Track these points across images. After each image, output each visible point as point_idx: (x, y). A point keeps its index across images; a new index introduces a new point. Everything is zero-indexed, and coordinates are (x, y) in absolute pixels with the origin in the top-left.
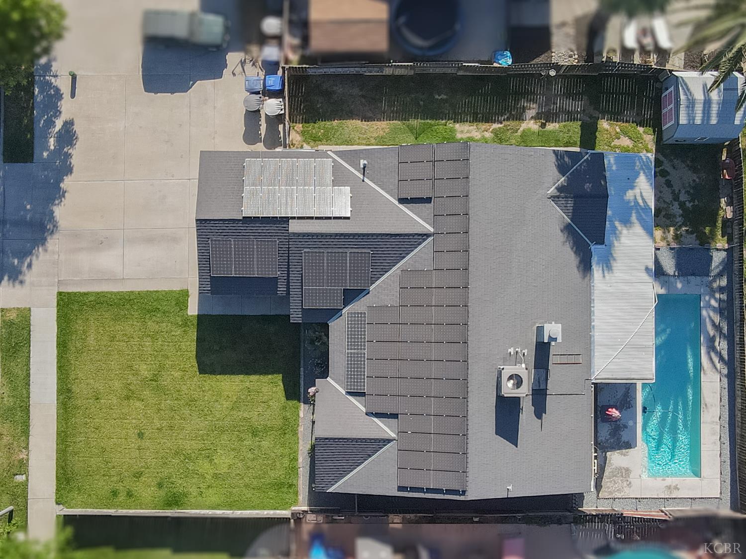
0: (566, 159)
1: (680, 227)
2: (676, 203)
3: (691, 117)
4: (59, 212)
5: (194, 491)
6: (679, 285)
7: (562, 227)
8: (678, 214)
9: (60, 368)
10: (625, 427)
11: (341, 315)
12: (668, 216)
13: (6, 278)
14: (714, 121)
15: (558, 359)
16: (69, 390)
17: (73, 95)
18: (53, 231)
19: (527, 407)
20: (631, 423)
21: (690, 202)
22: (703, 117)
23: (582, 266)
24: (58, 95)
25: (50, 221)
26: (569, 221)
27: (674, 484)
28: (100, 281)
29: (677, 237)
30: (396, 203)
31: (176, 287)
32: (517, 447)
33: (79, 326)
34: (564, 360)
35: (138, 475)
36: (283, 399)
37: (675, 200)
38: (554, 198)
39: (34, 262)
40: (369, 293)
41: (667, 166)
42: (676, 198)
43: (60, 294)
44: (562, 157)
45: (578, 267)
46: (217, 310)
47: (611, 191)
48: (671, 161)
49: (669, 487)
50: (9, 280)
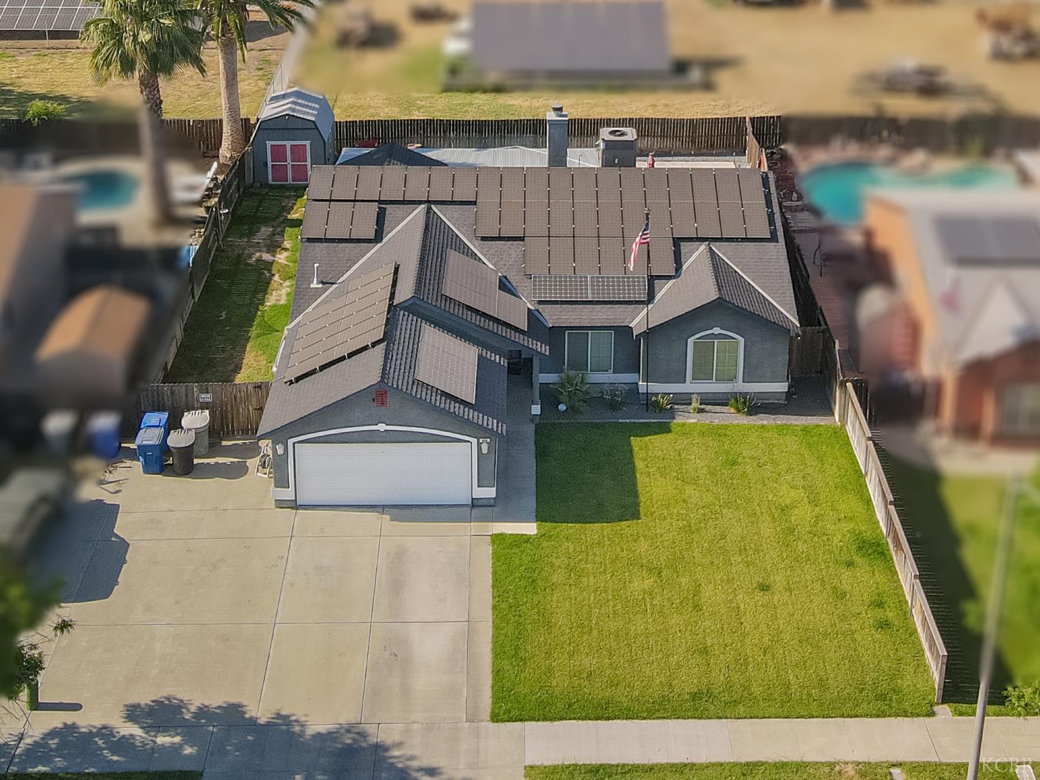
14: (317, 106)
22: (310, 109)
31: (486, 552)
35: (840, 595)
43: (495, 718)
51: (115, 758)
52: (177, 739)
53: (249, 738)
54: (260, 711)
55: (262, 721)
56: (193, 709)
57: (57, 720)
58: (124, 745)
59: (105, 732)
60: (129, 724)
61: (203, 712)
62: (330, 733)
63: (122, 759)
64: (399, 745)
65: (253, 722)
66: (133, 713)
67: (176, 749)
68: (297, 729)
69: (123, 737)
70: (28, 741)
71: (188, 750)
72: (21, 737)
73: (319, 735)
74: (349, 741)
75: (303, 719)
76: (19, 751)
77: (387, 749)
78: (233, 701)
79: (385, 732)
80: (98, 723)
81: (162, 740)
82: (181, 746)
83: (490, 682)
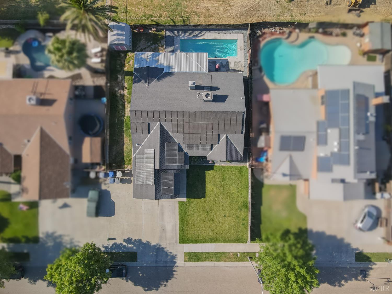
0: (136, 80)
1: (158, 45)
2: (151, 46)
3: (122, 40)
4: (153, 243)
5: (242, 199)
6: (177, 46)
7: (158, 81)
8: (155, 46)
9: (203, 242)
10: (222, 63)
11: (187, 152)
12: (155, 49)
13: (174, 260)
14: (124, 33)
15: (201, 83)
16: (211, 239)
17: (115, 239)
18: (160, 245)
19: (216, 92)
20: (220, 61)
21: (150, 42)
22: (122, 36)
23: (171, 75)
24: (115, 244)
25: (156, 246)
26: (156, 79)
27: (239, 48)
28: (175, 230)
29: (162, 46)
30: (150, 134)
31: (177, 205)
32: (228, 96)
33: (190, 236)
34: (201, 81)
35: (238, 217)
36: (213, 171)
37: (150, 47)
38: (148, 84)
39: (169, 251)
40: (179, 143)
41: (139, 49)
42: (149, 46)
43: (180, 243)
44: (135, 81)
45: (171, 76)
46: (185, 192)
47: (146, 66)
48: (137, 48)
49: (241, 50)
50: (175, 259)
51: (124, 249)
52: (132, 246)
53: (143, 246)
54: (144, 241)
55: (145, 242)
56: (133, 240)
57: (113, 242)
58: (124, 246)
59: (121, 244)
60: (124, 243)
61: (135, 240)
62: (155, 245)
63: (125, 249)
64: (166, 248)
65: (143, 242)
66: (125, 240)
67: (132, 248)
68: (150, 244)
69: (124, 245)
70: (110, 246)
71: (134, 248)
72: (109, 245)
73: (154, 246)
74: (158, 247)
75: (151, 242)
76: (109, 248)
77: (164, 248)
78: (139, 238)
79: (163, 245)
80: (120, 242)
81: (130, 246)
82: (133, 247)
83: (179, 236)
